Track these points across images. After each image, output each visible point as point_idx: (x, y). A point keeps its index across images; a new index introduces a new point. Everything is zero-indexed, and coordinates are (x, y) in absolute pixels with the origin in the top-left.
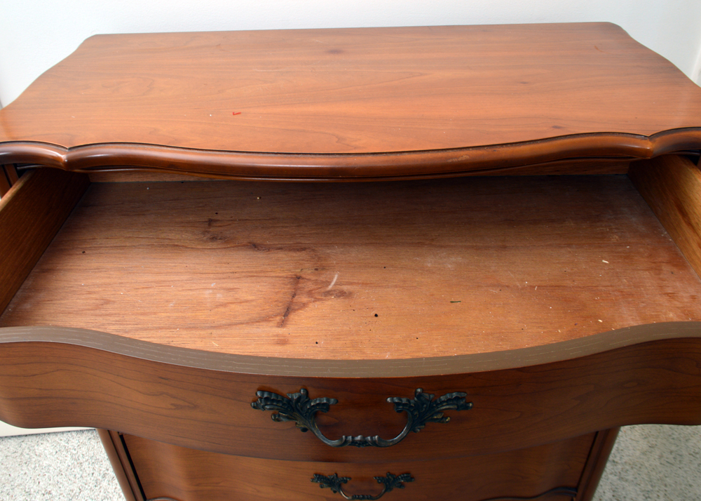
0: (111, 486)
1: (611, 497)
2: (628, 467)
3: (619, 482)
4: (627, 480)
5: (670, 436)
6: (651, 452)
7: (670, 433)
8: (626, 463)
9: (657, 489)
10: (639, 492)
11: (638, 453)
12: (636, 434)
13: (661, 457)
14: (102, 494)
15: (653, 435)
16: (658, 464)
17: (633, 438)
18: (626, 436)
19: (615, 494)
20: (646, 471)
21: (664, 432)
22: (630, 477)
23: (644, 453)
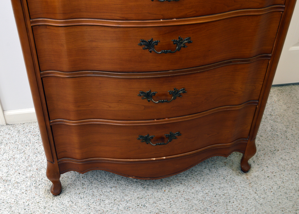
0: (7, 147)
1: (270, 129)
2: (277, 117)
3: (274, 123)
4: (277, 122)
5: (297, 102)
6: (288, 110)
7: (297, 101)
8: (276, 115)
9: (292, 124)
10: (283, 126)
11: (282, 111)
12: (281, 102)
13: (293, 111)
14: (2, 151)
15: (289, 103)
16: (292, 114)
17: (279, 104)
18: (276, 104)
19: (272, 128)
20: (286, 117)
21: (294, 101)
22: (279, 121)
23: (285, 110)
